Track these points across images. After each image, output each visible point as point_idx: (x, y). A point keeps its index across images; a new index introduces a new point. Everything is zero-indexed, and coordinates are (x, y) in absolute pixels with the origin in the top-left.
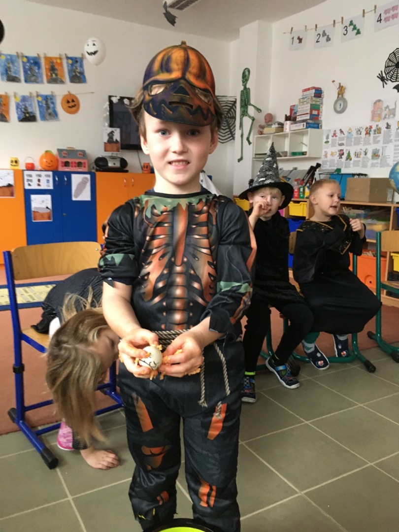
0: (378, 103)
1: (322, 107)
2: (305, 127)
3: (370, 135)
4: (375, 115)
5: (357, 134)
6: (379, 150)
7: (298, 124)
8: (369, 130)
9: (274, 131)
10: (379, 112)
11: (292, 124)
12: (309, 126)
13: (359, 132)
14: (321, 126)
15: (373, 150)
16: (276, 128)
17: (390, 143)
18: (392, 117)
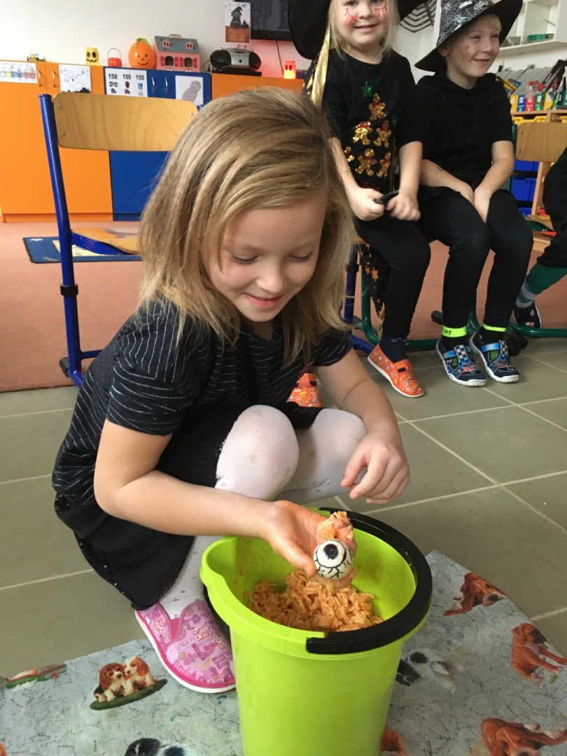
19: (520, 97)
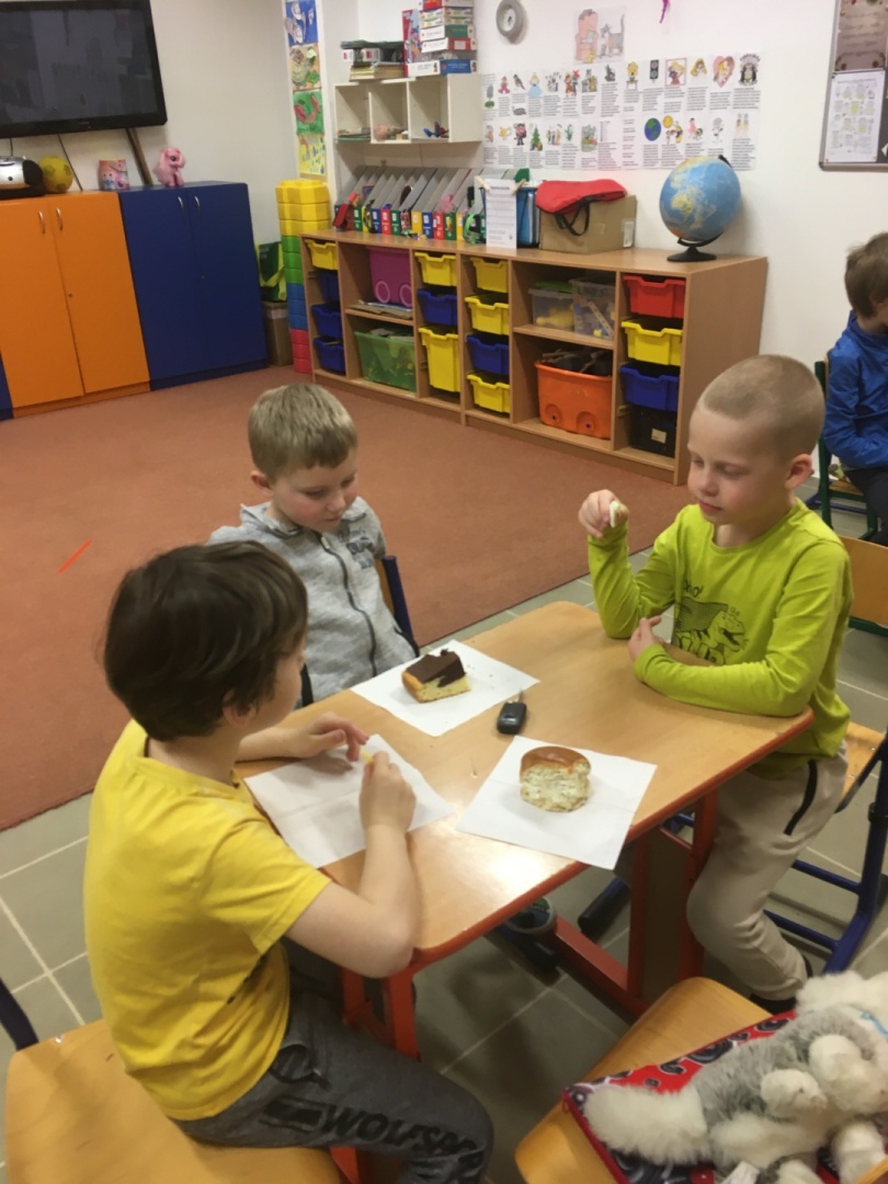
0: (587, 18)
3: (575, 94)
4: (584, 48)
5: (550, 88)
6: (595, 129)
7: (422, 64)
8: (573, 81)
9: (374, 74)
10: (590, 41)
12: (447, 67)
13: (554, 86)
14: (474, 65)
15: (584, 129)
17: (616, 115)
18: (617, 54)
19: (424, 214)
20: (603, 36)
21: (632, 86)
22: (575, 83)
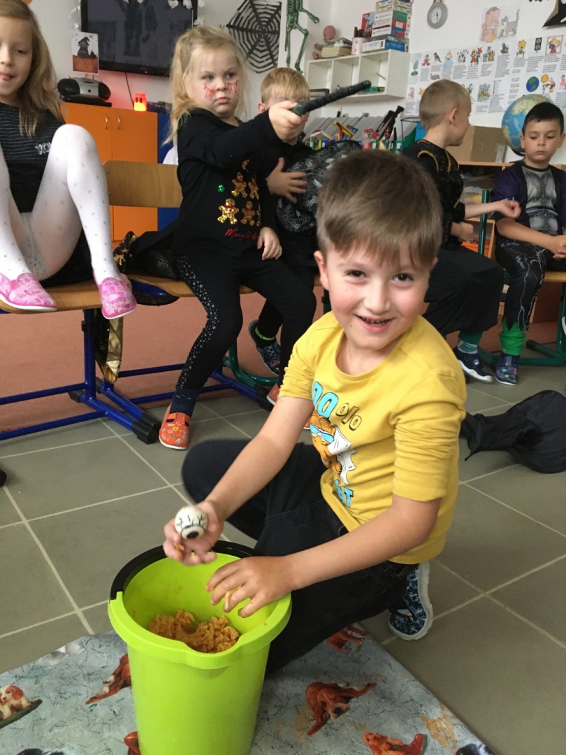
0: (492, 13)
1: (409, 18)
2: (384, 47)
3: (478, 64)
4: (487, 33)
5: (459, 61)
6: (489, 86)
7: (373, 42)
8: (477, 55)
9: (338, 53)
10: (493, 28)
11: (364, 42)
12: (389, 45)
13: (462, 59)
14: (407, 47)
15: (481, 86)
16: (340, 47)
17: (506, 76)
18: (512, 35)
20: (503, 24)
21: (521, 56)
22: (479, 56)
